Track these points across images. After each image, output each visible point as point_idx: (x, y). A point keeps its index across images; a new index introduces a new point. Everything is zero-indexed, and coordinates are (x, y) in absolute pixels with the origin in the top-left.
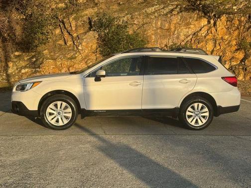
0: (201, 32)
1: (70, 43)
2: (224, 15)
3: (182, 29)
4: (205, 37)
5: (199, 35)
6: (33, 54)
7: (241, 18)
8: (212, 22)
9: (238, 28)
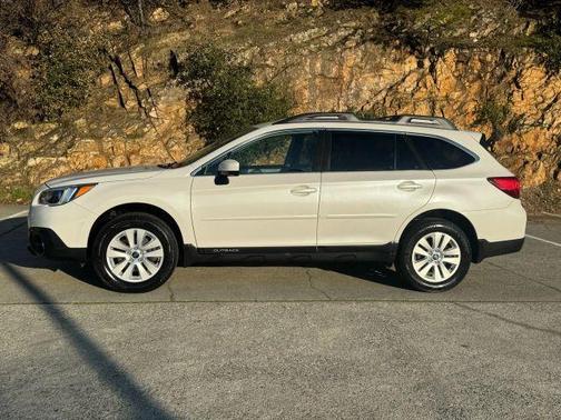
0: (405, 84)
1: (131, 104)
2: (452, 50)
3: (366, 78)
4: (413, 95)
5: (401, 90)
6: (53, 126)
7: (485, 56)
8: (427, 63)
9: (479, 77)
